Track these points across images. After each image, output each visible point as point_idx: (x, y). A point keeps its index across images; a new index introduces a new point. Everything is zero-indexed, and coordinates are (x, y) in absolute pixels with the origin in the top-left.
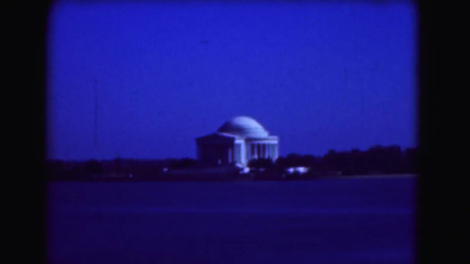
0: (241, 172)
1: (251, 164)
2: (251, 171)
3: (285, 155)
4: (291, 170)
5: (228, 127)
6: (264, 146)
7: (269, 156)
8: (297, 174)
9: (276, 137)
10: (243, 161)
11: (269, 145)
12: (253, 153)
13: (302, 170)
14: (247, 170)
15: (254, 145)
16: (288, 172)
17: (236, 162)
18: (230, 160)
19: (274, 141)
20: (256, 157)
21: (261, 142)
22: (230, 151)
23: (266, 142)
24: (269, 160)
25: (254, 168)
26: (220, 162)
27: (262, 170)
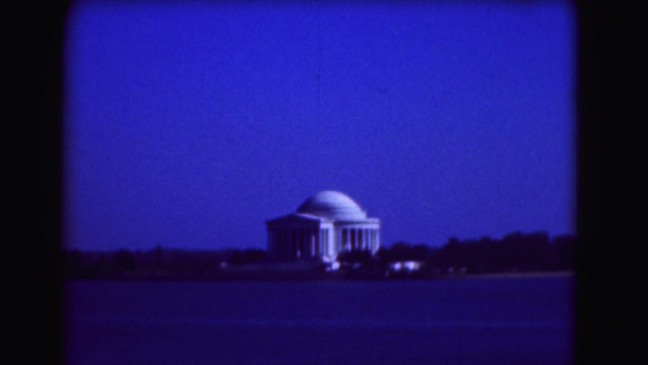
0: (328, 269)
1: (342, 257)
2: (342, 267)
3: (389, 244)
4: (398, 266)
5: (310, 205)
6: (360, 231)
7: (367, 247)
8: (404, 271)
9: (377, 220)
10: (331, 255)
11: (367, 231)
12: (345, 241)
13: (411, 265)
14: (336, 266)
15: (346, 230)
16: (393, 271)
17: (322, 254)
18: (313, 252)
19: (374, 225)
20: (349, 246)
21: (357, 227)
22: (313, 239)
23: (364, 227)
24: (367, 252)
25: (345, 264)
26: (299, 253)
27: (357, 265)
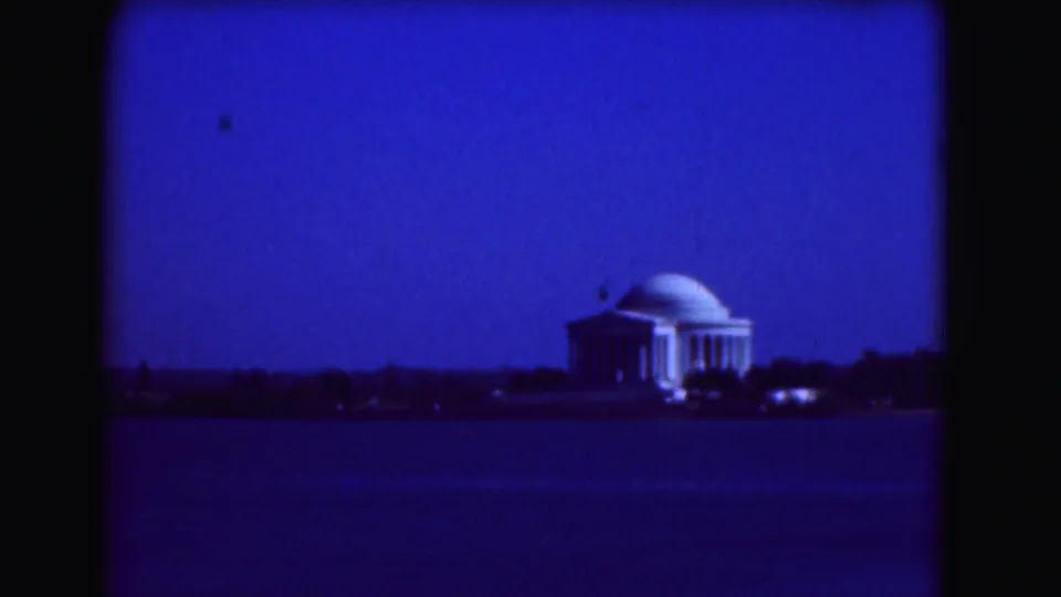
0: (669, 400)
1: (691, 381)
2: (690, 398)
4: (780, 396)
5: (639, 297)
6: (719, 340)
7: (730, 365)
8: (792, 403)
9: (745, 322)
10: (672, 375)
11: (730, 339)
12: (694, 356)
13: (803, 395)
14: (681, 395)
15: (697, 338)
16: (772, 403)
17: (658, 376)
18: (644, 374)
19: (742, 329)
20: (702, 365)
21: (714, 332)
22: (643, 352)
23: (726, 332)
24: (731, 373)
25: (697, 392)
26: (620, 376)
27: (714, 394)
